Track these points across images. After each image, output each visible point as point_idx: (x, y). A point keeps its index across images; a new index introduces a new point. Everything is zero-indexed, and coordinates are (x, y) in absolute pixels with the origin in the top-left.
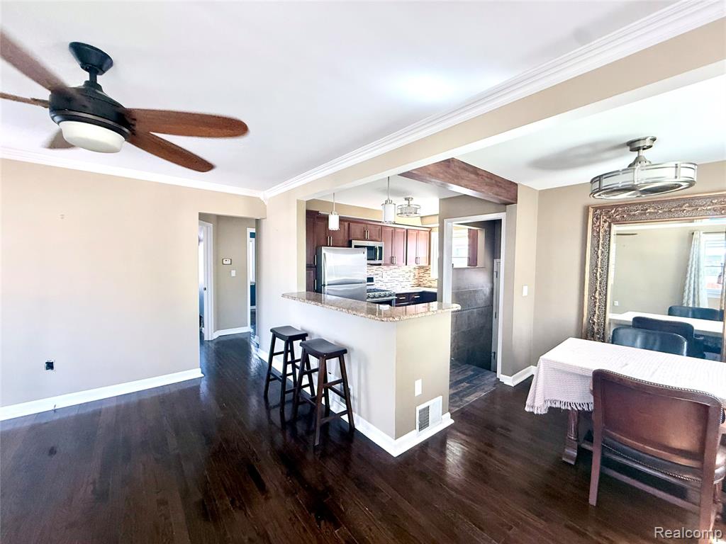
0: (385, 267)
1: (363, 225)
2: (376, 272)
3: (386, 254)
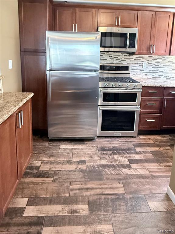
1: (115, 11)
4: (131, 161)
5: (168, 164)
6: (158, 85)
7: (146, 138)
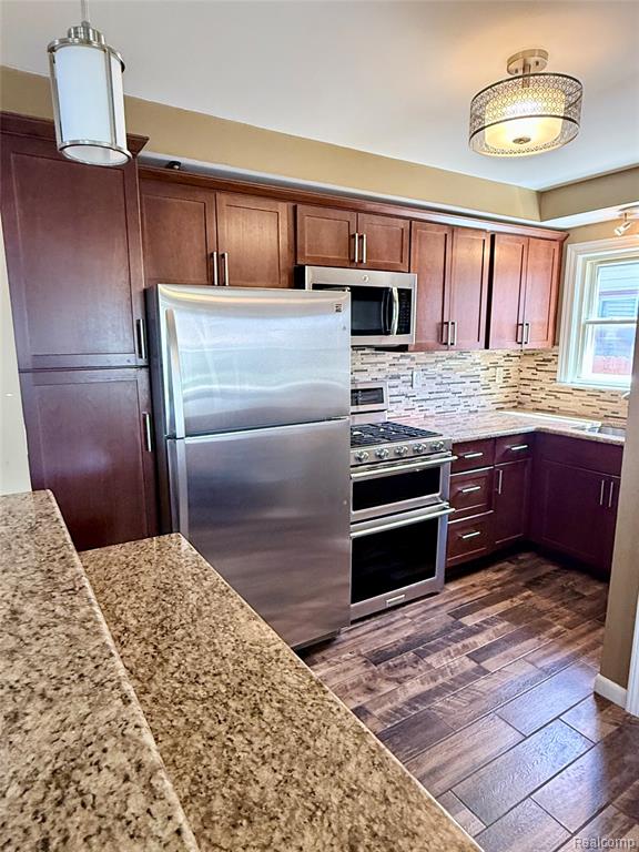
0: (420, 356)
1: (347, 215)
2: (394, 371)
3: (425, 314)
4: (478, 656)
5: (554, 630)
6: (483, 434)
7: (462, 586)
